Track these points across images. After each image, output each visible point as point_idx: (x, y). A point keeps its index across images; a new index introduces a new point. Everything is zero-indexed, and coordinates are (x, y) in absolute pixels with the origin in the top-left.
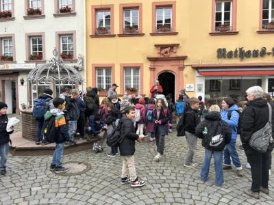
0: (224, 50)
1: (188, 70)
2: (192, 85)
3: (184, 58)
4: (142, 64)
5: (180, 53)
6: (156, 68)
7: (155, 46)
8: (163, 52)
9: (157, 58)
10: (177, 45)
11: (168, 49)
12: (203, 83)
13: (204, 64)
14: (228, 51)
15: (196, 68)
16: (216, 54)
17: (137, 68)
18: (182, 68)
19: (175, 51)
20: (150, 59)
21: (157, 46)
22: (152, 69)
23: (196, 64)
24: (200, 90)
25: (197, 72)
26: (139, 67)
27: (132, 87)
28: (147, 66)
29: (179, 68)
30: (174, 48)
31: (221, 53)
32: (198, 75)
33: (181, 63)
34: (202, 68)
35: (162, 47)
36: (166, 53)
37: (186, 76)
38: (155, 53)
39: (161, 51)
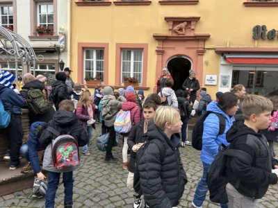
0: (264, 28)
1: (209, 56)
2: (215, 77)
3: (205, 38)
4: (147, 44)
5: (200, 31)
6: (166, 50)
7: (166, 19)
8: (176, 28)
9: (167, 37)
10: (196, 19)
11: (183, 25)
12: (230, 75)
13: (235, 46)
14: (269, 29)
15: (222, 53)
16: (251, 34)
17: (139, 50)
18: (201, 53)
19: (192, 27)
20: (158, 38)
21: (167, 19)
22: (160, 52)
23: (221, 47)
24: (225, 84)
25: (222, 58)
26: (142, 49)
27: (132, 76)
28: (153, 47)
29: (198, 52)
30: (192, 23)
31: (259, 33)
32: (223, 62)
33: (201, 45)
34: (229, 53)
35: (175, 21)
36: (181, 29)
37: (207, 63)
38: (164, 30)
39: (173, 26)
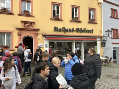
0: (57, 27)
1: (40, 36)
2: (42, 44)
3: (38, 30)
5: (35, 27)
6: (22, 34)
7: (21, 21)
8: (26, 25)
9: (22, 28)
10: (34, 23)
11: (29, 24)
12: (48, 43)
13: (49, 33)
15: (44, 36)
16: (53, 29)
17: (9, 34)
18: (37, 35)
19: (33, 25)
20: (18, 29)
21: (22, 22)
22: (19, 35)
23: (44, 33)
24: (46, 47)
25: (44, 37)
26: (11, 33)
27: (5, 45)
28: (16, 32)
29: (35, 35)
30: (32, 24)
31: (56, 29)
32: (45, 39)
33: (36, 32)
34: (47, 35)
36: (28, 26)
37: (39, 39)
38: (21, 26)
39: (25, 24)
